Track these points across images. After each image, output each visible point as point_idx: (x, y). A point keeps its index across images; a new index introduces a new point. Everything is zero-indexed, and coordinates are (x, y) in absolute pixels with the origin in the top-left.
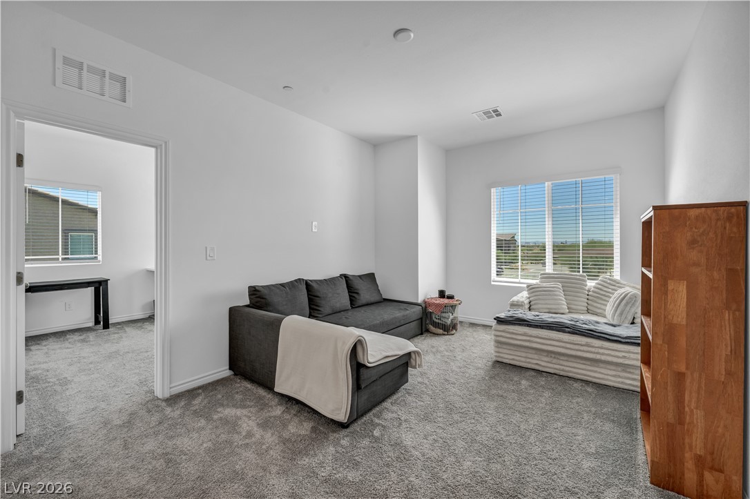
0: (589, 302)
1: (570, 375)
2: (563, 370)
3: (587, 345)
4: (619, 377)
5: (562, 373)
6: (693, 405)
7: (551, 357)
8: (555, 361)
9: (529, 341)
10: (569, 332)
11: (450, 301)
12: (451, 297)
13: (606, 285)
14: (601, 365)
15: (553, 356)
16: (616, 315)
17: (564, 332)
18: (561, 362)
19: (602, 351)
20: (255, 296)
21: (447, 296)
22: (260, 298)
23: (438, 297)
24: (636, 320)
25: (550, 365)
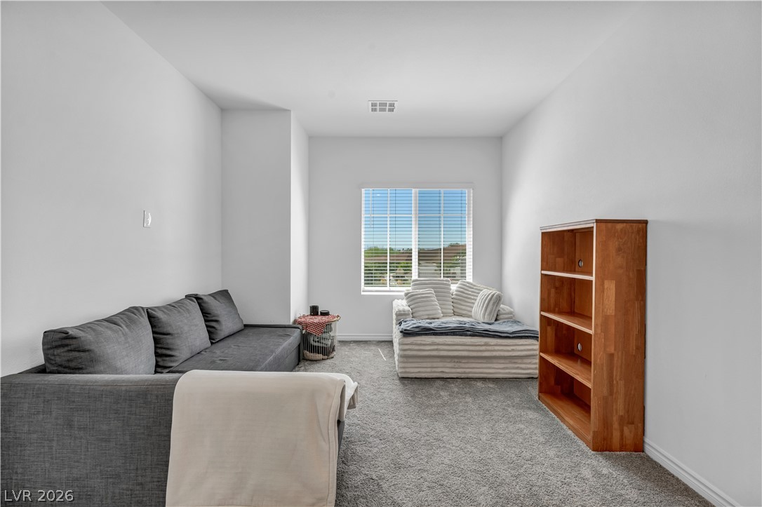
0: (455, 305)
1: (470, 375)
2: (465, 373)
3: (486, 344)
4: (507, 368)
5: (463, 376)
6: (618, 378)
7: (454, 362)
8: (457, 365)
9: (437, 350)
10: (470, 335)
11: (325, 319)
12: (325, 314)
13: (466, 288)
14: (494, 361)
15: (456, 360)
16: (487, 314)
17: (466, 335)
18: (463, 365)
19: (496, 348)
20: (66, 349)
21: (321, 313)
22: (79, 351)
23: (311, 315)
24: (501, 317)
25: (453, 370)
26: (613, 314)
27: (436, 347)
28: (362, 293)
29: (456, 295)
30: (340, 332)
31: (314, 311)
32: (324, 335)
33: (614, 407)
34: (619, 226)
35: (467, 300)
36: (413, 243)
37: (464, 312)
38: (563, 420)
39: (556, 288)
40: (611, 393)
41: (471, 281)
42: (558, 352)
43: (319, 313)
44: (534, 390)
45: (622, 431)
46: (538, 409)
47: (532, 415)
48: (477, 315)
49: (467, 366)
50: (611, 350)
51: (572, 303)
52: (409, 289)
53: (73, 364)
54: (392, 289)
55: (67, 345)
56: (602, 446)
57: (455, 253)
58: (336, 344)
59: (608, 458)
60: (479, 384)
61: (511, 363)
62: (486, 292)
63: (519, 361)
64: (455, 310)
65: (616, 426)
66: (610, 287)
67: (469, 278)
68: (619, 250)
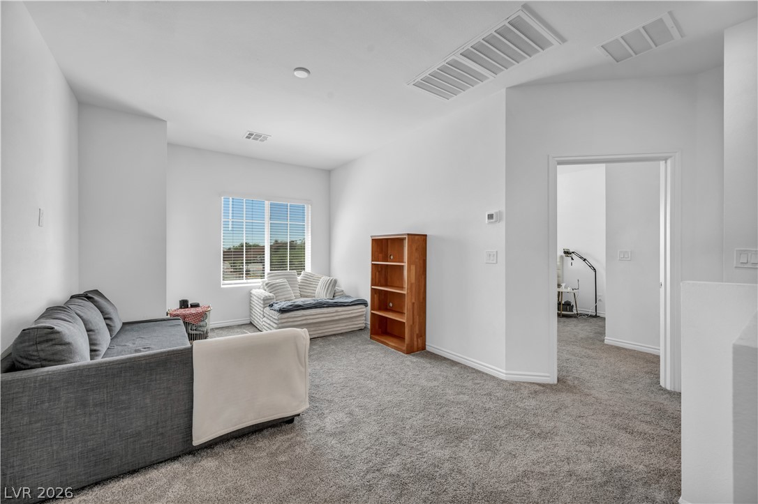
0: (301, 290)
1: (326, 334)
3: (337, 312)
4: (348, 326)
5: (322, 335)
8: (317, 328)
11: (193, 311)
12: (195, 306)
13: (309, 277)
14: (341, 322)
15: (317, 325)
16: (327, 293)
17: (324, 307)
18: (321, 328)
19: (343, 313)
20: (50, 343)
21: (191, 306)
22: (61, 344)
23: (181, 308)
24: (336, 294)
25: (315, 332)
26: (414, 282)
27: (304, 318)
28: (222, 286)
29: (301, 282)
30: (212, 322)
31: (184, 304)
32: (201, 323)
33: (415, 330)
34: (417, 237)
35: (310, 285)
36: (266, 241)
37: (309, 294)
38: (387, 345)
39: (379, 272)
40: (413, 323)
41: (310, 271)
42: (380, 309)
43: (189, 306)
44: (367, 335)
45: (418, 341)
46: (372, 344)
47: (371, 346)
48: (321, 294)
49: (324, 328)
50: (413, 301)
51: (386, 280)
52: (266, 279)
53: (56, 357)
54: (249, 281)
55: (51, 340)
56: (410, 351)
57: (297, 249)
58: (209, 331)
59: (413, 356)
60: (333, 338)
61: (350, 322)
62: (324, 279)
63: (354, 320)
64: (302, 293)
65: (415, 339)
66: (413, 267)
67: (308, 267)
68: (416, 249)
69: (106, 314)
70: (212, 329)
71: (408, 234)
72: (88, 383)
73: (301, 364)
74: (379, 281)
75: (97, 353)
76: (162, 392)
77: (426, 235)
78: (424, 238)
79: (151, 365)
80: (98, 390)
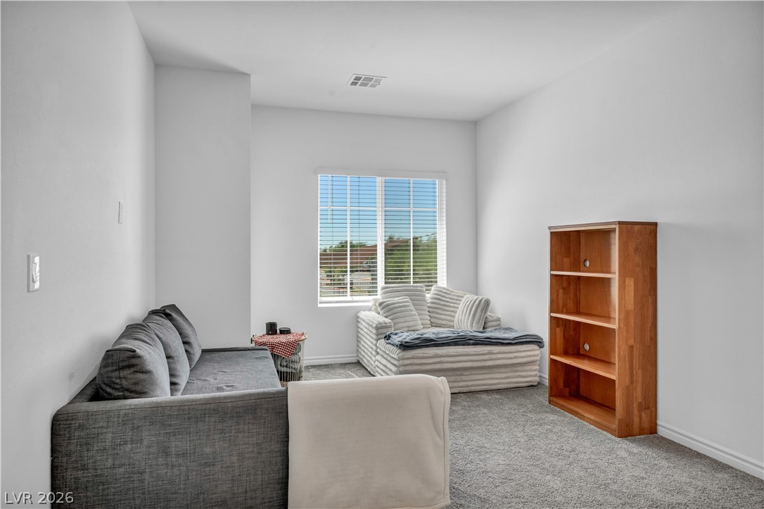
0: (432, 314)
1: (473, 389)
2: (467, 386)
3: (490, 353)
4: (509, 377)
5: (465, 390)
6: (637, 367)
7: (456, 375)
8: (459, 378)
9: (440, 362)
10: (473, 344)
11: (283, 338)
12: (286, 332)
13: (443, 294)
14: (496, 370)
15: (458, 373)
16: (475, 322)
17: (469, 344)
18: (464, 378)
19: (500, 356)
20: (132, 370)
21: (280, 331)
22: (142, 372)
23: (268, 334)
24: (489, 324)
26: (633, 309)
27: (438, 360)
28: (320, 305)
29: (432, 303)
30: (307, 356)
31: (272, 328)
32: (294, 358)
33: (635, 395)
34: (637, 228)
35: (446, 308)
37: (444, 322)
38: (582, 417)
39: (564, 289)
40: (632, 382)
41: (445, 286)
42: (566, 353)
43: (278, 331)
44: (543, 397)
45: (640, 417)
46: (553, 412)
47: (551, 417)
48: (463, 323)
49: (469, 378)
50: (631, 342)
51: (577, 302)
52: (379, 296)
53: (138, 388)
54: (356, 298)
55: (133, 366)
56: (626, 432)
57: (425, 250)
58: (303, 369)
59: (633, 442)
60: (484, 396)
61: (512, 371)
62: (469, 298)
63: (520, 369)
64: (433, 320)
65: (636, 412)
66: (630, 282)
67: (442, 281)
68: (636, 249)
69: (185, 337)
70: (307, 367)
71: (620, 223)
72: (170, 425)
73: (439, 434)
74: (565, 305)
75: (177, 387)
76: (251, 449)
77: (655, 224)
78: (650, 229)
79: (238, 410)
80: (180, 437)
